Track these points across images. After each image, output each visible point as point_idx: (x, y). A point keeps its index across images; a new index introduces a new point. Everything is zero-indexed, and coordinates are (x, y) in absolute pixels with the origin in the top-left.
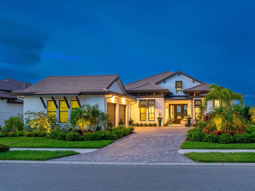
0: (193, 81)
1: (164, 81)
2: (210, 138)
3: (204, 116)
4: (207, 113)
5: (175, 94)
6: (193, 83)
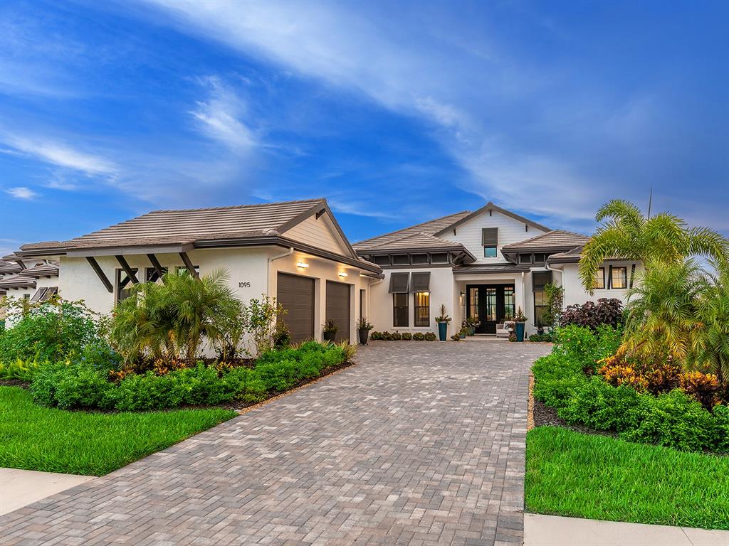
0: (526, 227)
1: (453, 229)
5: (481, 260)
6: (526, 231)
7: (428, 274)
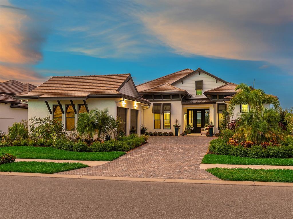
0: (216, 80)
1: (181, 81)
2: (237, 151)
3: (230, 123)
4: (233, 121)
5: (195, 96)
6: (216, 83)
7: (170, 105)
